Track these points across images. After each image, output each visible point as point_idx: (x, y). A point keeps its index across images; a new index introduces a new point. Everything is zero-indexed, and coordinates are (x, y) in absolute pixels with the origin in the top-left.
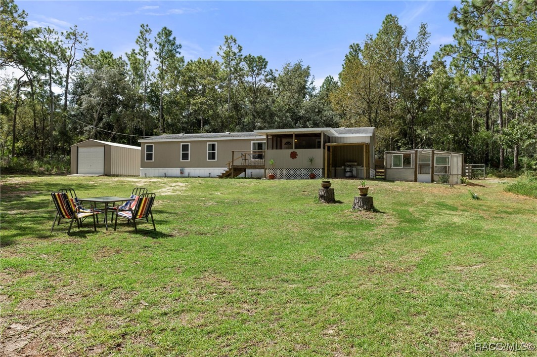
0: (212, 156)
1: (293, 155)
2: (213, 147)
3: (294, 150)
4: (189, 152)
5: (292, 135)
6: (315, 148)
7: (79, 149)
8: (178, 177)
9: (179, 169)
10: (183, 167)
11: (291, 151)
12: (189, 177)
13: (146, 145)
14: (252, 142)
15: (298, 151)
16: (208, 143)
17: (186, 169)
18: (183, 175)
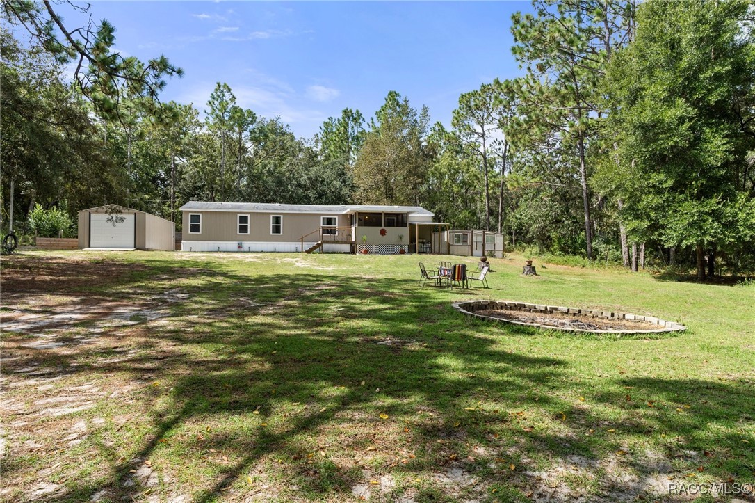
0: (277, 230)
1: (383, 233)
2: (277, 220)
3: (383, 228)
4: (249, 224)
5: (381, 214)
6: (394, 226)
7: (92, 215)
8: (234, 252)
9: (237, 243)
10: (240, 240)
11: (380, 228)
12: (249, 252)
13: (190, 214)
14: (322, 217)
15: (387, 229)
16: (272, 216)
17: (245, 242)
18: (242, 250)
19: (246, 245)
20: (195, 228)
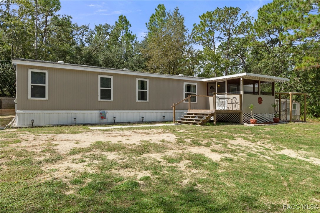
0: (143, 96)
1: (260, 101)
3: (260, 96)
4: (112, 89)
8: (95, 124)
9: (98, 112)
10: (102, 109)
12: (113, 123)
13: (30, 71)
14: (185, 84)
16: (137, 79)
17: (109, 111)
18: (105, 121)
19: (110, 114)
20: (39, 92)
